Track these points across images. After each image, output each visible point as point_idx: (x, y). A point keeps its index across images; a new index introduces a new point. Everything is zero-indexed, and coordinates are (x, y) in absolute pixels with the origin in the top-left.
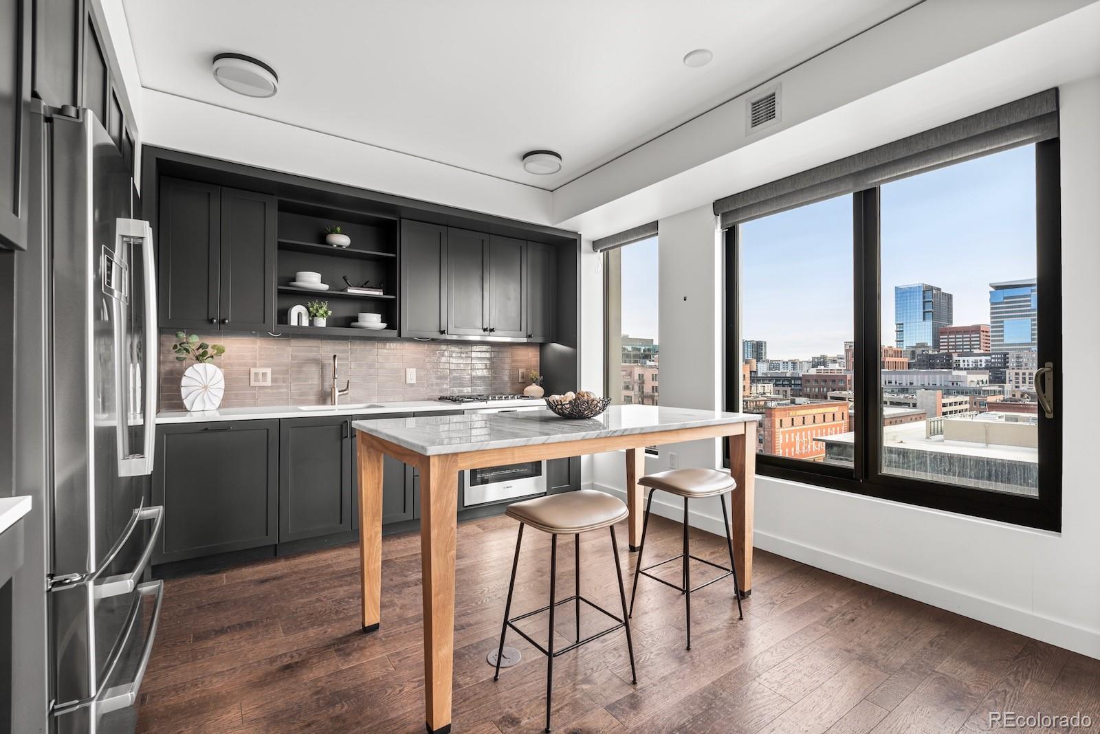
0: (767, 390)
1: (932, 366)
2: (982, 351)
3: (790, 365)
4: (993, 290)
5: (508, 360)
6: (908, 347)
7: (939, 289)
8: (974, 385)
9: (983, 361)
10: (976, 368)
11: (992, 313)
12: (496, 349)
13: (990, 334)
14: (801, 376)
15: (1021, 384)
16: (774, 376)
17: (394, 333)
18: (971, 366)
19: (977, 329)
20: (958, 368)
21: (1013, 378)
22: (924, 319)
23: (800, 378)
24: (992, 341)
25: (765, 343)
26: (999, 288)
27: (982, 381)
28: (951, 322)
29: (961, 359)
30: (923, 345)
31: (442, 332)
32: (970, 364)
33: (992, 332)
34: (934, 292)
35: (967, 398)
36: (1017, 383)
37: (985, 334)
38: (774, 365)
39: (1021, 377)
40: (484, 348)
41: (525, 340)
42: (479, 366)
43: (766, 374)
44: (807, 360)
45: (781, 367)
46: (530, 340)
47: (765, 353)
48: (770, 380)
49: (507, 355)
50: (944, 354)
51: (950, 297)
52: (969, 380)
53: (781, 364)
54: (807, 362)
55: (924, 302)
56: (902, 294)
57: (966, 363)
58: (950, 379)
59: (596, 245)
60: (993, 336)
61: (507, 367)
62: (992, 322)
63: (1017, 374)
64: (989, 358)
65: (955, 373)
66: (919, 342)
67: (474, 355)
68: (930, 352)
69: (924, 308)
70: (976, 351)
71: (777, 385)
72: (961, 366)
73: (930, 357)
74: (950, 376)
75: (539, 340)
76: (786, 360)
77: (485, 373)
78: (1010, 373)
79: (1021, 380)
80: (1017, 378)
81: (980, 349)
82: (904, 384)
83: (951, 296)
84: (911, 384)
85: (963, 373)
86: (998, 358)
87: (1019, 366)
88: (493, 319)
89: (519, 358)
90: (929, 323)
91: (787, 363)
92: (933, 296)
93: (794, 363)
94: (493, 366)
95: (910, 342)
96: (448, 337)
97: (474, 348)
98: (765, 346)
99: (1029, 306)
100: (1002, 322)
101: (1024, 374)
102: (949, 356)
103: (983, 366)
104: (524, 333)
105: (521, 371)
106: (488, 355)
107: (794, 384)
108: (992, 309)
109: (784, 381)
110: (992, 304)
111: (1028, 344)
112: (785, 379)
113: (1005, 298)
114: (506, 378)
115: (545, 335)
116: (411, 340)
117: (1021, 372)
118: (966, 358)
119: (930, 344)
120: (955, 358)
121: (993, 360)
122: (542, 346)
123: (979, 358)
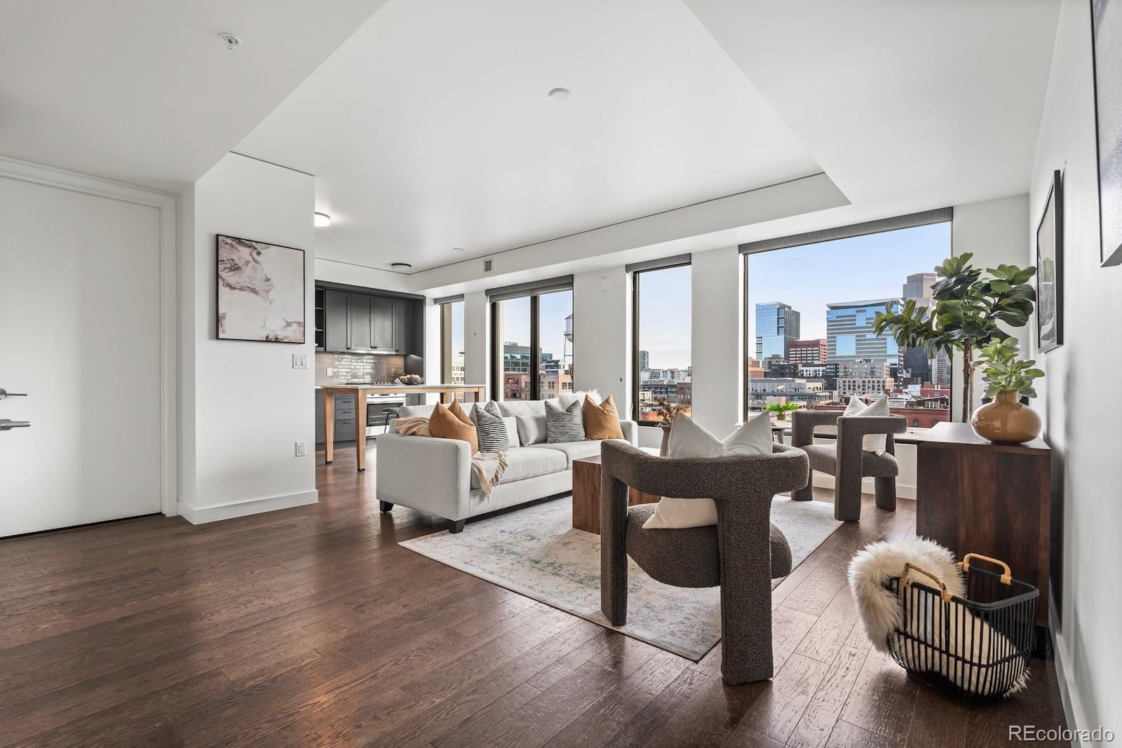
0: (646, 397)
1: (783, 375)
2: (820, 363)
3: (669, 374)
4: (829, 309)
5: (385, 364)
6: (766, 358)
7: (790, 307)
8: (811, 391)
9: (821, 371)
10: (815, 378)
11: (828, 330)
12: (378, 358)
13: (826, 348)
14: (676, 384)
15: (847, 390)
16: (652, 384)
17: (322, 349)
18: (811, 375)
19: (816, 344)
20: (802, 377)
21: (841, 386)
22: (778, 333)
23: (674, 386)
24: (828, 354)
25: (648, 353)
26: (833, 308)
27: (817, 388)
28: (799, 336)
29: (805, 369)
30: (776, 357)
31: (348, 349)
32: (811, 373)
33: (828, 346)
34: (786, 309)
35: (805, 403)
36: (845, 389)
37: (823, 347)
38: (655, 374)
39: (847, 384)
40: (371, 357)
41: (394, 353)
42: (367, 367)
43: (646, 382)
44: (684, 369)
45: (661, 375)
46: (398, 353)
47: (648, 363)
48: (649, 388)
49: (384, 361)
50: (792, 365)
51: (797, 314)
52: (807, 387)
53: (661, 372)
54: (685, 371)
55: (778, 319)
56: (761, 309)
57: (808, 373)
58: (793, 385)
59: (436, 301)
60: (828, 350)
61: (385, 367)
62: (828, 338)
63: (844, 382)
64: (824, 368)
65: (798, 381)
66: (775, 354)
67: (365, 361)
68: (782, 363)
69: (778, 324)
70: (816, 362)
71: (655, 393)
72: (805, 375)
73: (783, 367)
74: (793, 384)
75: (404, 353)
76: (666, 369)
77: (371, 371)
78: (840, 381)
79: (847, 388)
80: (844, 386)
81: (819, 360)
82: (759, 391)
83: (799, 313)
84: (764, 390)
85: (804, 381)
86: (831, 369)
87: (846, 376)
88: (376, 341)
89: (392, 363)
90: (782, 337)
91: (666, 372)
92: (785, 313)
93: (672, 372)
94: (376, 367)
95: (767, 354)
96: (352, 351)
97: (365, 357)
98: (648, 356)
99: (854, 324)
100: (835, 337)
101: (849, 382)
102: (796, 366)
103: (821, 375)
104: (394, 349)
105: (393, 370)
106: (373, 361)
107: (670, 392)
108: (828, 326)
109: (661, 388)
110: (828, 322)
111: (854, 357)
112: (662, 387)
113: (837, 317)
114: (385, 374)
115: (406, 350)
116: (331, 353)
117: (847, 380)
118: (808, 368)
119: (783, 356)
120: (800, 368)
121: (828, 370)
122: (405, 356)
123: (817, 368)
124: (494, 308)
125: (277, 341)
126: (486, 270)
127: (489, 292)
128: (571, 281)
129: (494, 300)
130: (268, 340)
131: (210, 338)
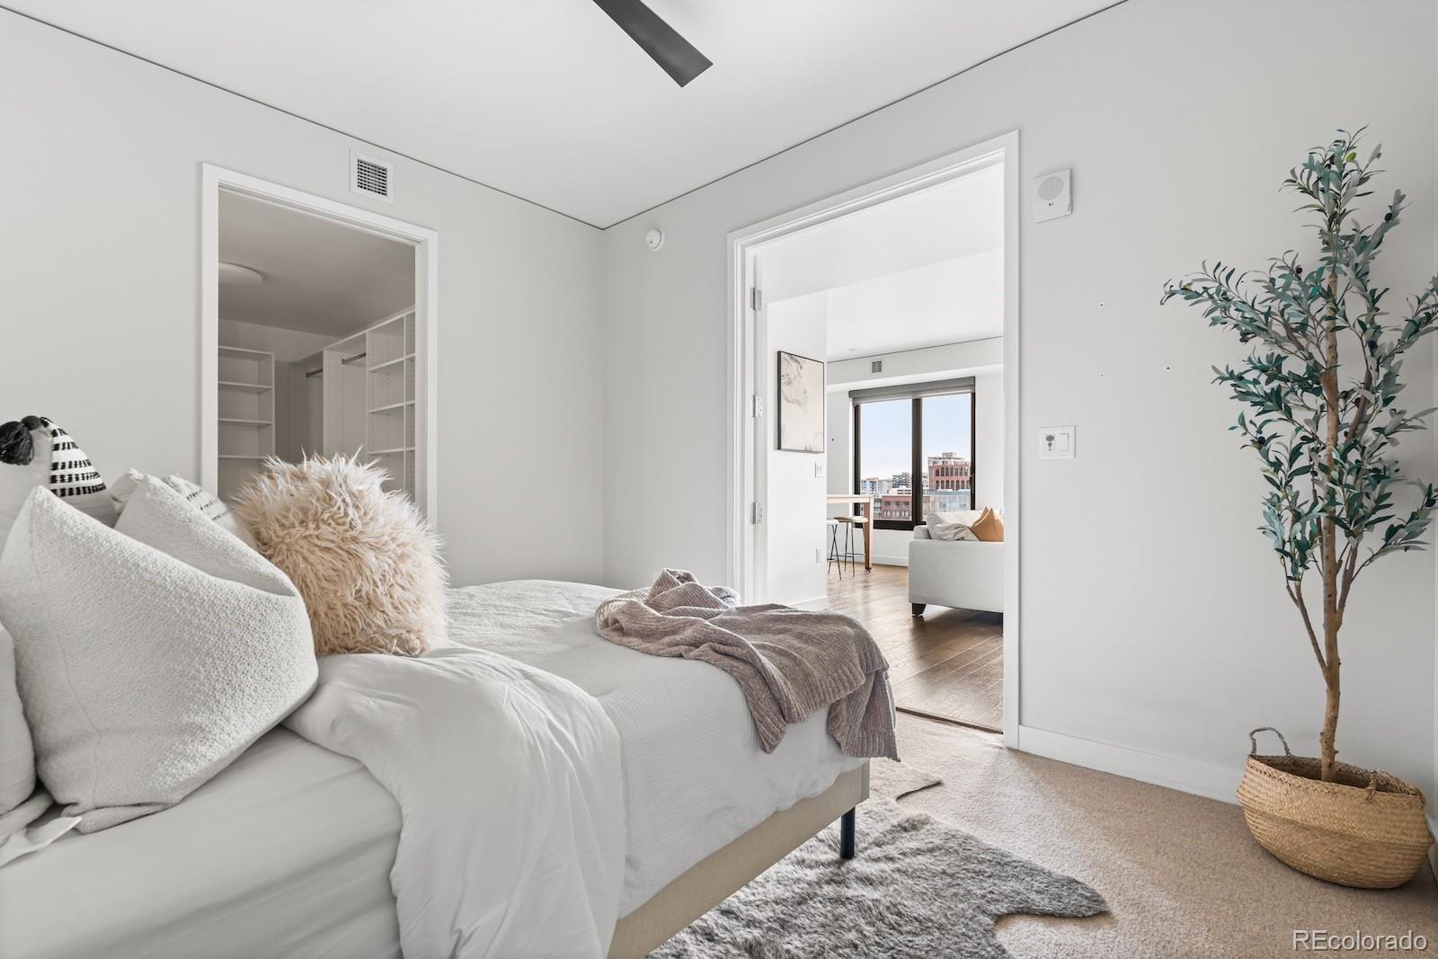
44: (889, 478)
124: (857, 409)
125: (810, 452)
126: (874, 371)
127: (853, 394)
128: (972, 383)
129: (857, 402)
130: (806, 451)
131: (775, 449)
